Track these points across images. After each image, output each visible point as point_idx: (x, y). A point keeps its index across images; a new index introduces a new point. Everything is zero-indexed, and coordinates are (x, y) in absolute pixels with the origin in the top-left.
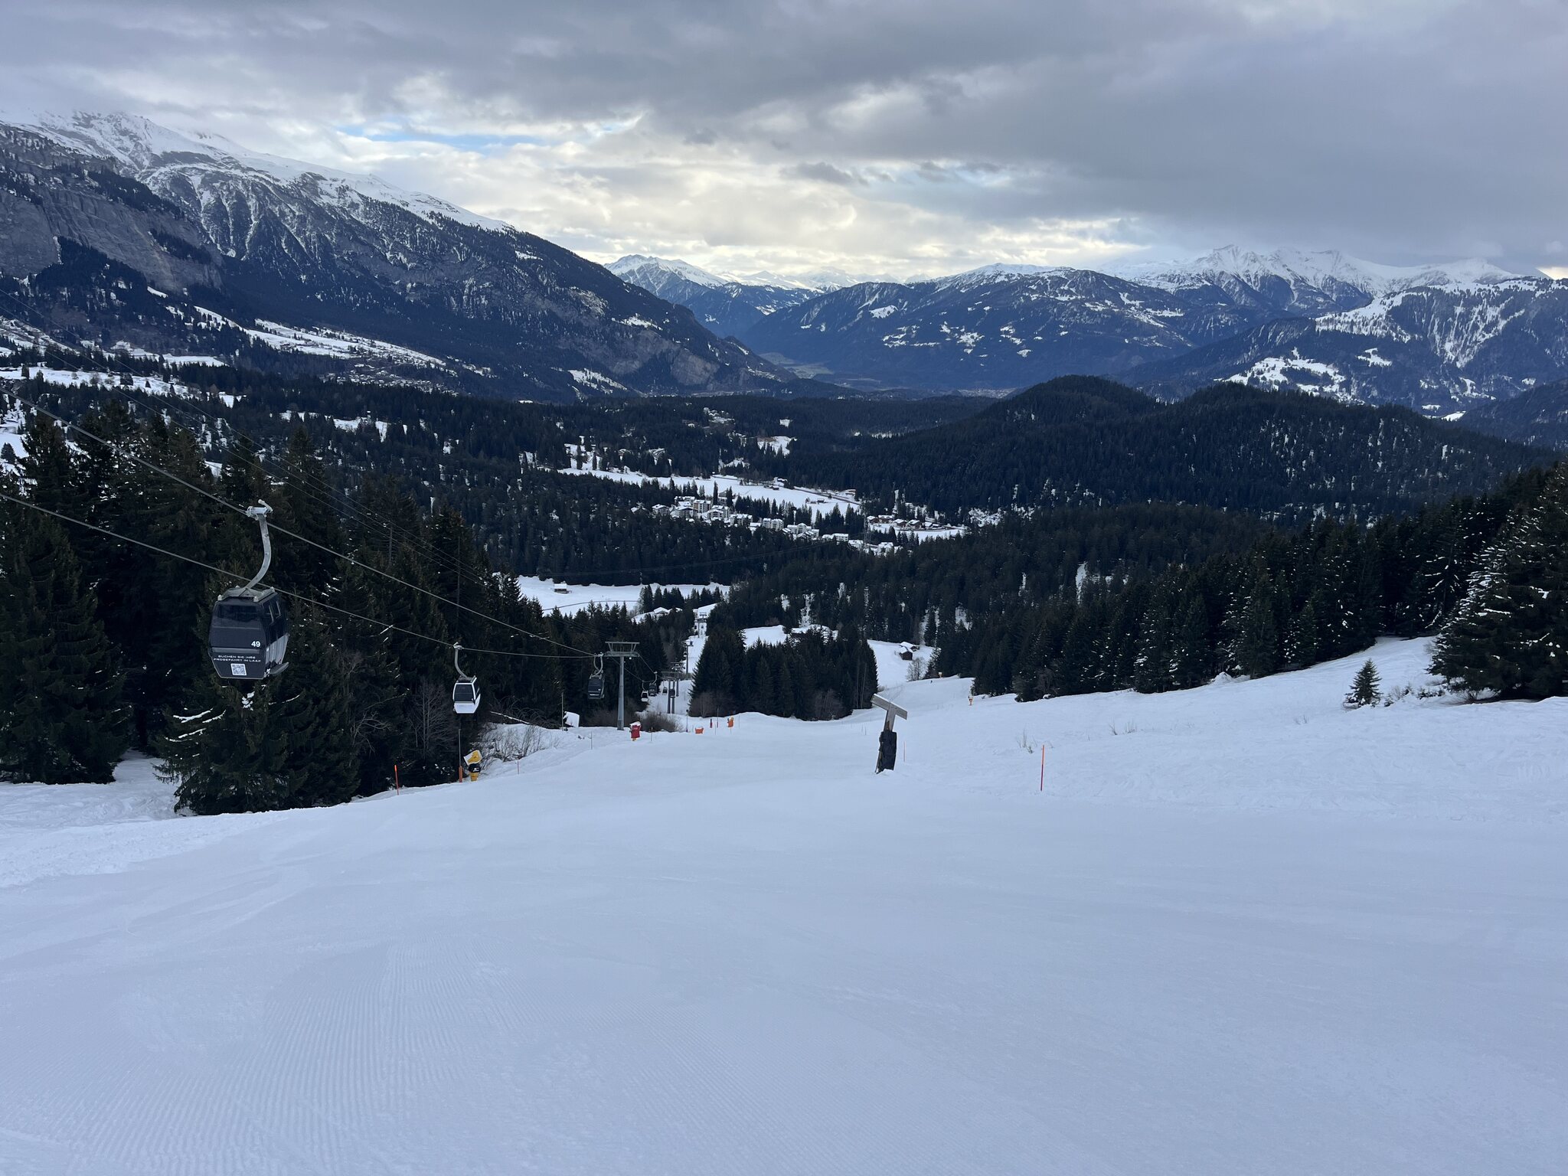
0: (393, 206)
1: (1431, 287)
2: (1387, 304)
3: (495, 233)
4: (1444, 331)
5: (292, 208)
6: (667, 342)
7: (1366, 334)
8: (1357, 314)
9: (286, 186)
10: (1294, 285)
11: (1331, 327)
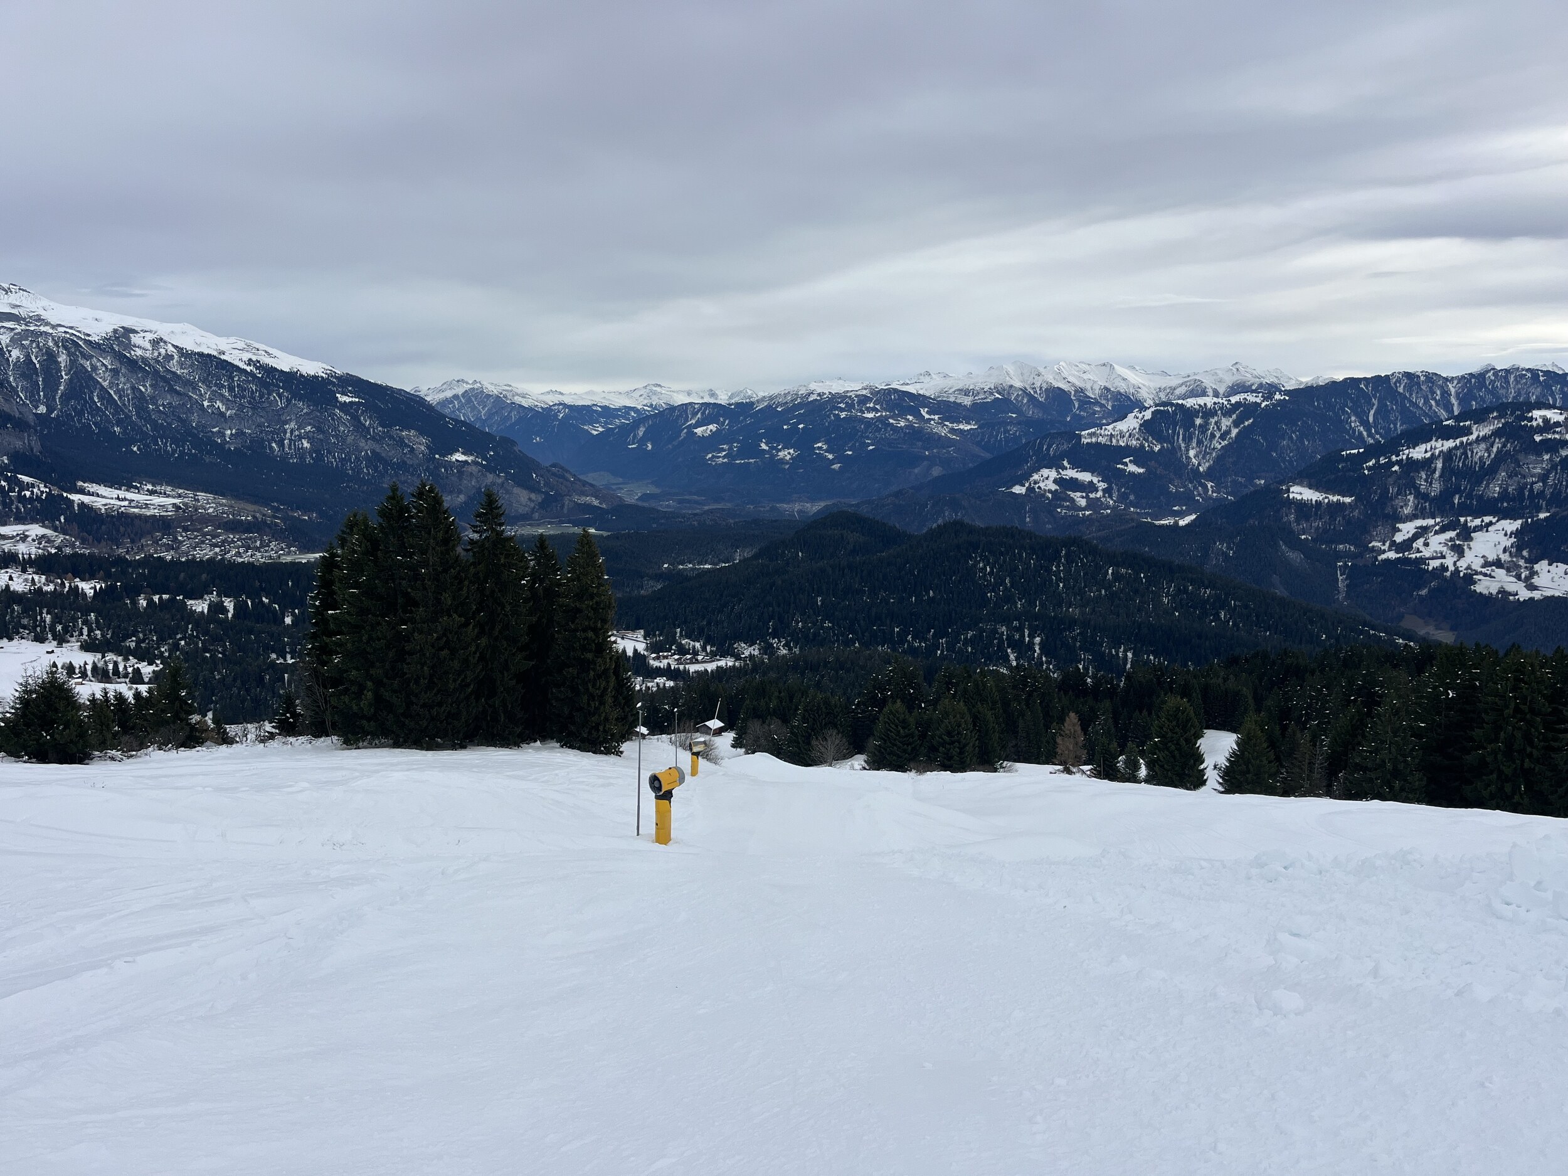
0: (209, 355)
1: (1174, 402)
2: (1140, 418)
3: (315, 377)
4: (1188, 439)
5: (104, 361)
6: (491, 476)
7: (1123, 444)
8: (1115, 427)
9: (97, 341)
10: (1074, 396)
11: (1094, 440)
